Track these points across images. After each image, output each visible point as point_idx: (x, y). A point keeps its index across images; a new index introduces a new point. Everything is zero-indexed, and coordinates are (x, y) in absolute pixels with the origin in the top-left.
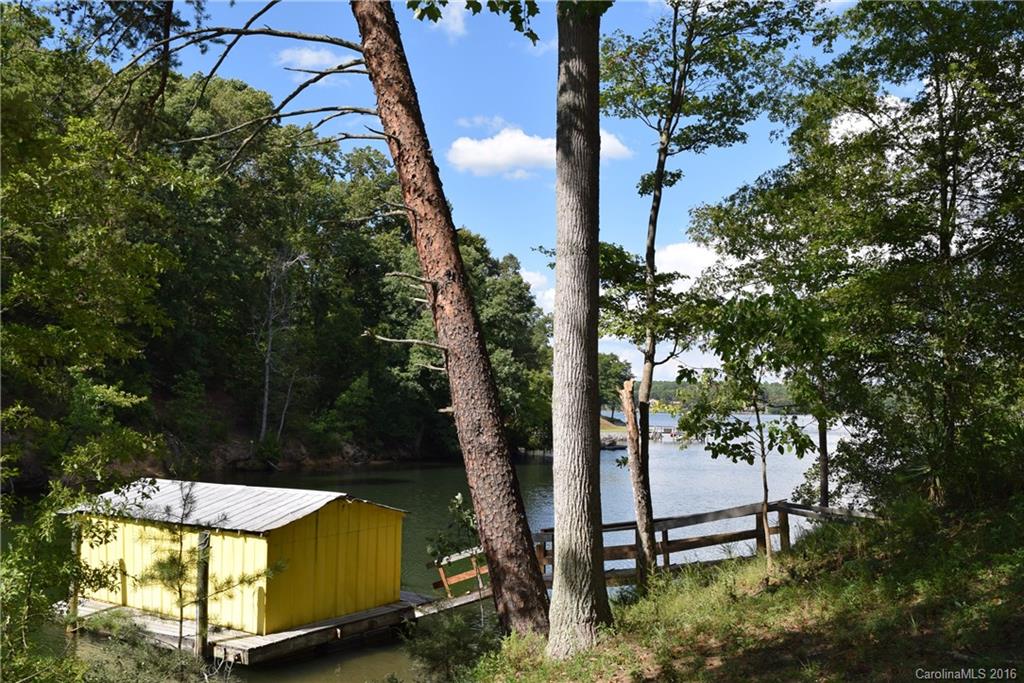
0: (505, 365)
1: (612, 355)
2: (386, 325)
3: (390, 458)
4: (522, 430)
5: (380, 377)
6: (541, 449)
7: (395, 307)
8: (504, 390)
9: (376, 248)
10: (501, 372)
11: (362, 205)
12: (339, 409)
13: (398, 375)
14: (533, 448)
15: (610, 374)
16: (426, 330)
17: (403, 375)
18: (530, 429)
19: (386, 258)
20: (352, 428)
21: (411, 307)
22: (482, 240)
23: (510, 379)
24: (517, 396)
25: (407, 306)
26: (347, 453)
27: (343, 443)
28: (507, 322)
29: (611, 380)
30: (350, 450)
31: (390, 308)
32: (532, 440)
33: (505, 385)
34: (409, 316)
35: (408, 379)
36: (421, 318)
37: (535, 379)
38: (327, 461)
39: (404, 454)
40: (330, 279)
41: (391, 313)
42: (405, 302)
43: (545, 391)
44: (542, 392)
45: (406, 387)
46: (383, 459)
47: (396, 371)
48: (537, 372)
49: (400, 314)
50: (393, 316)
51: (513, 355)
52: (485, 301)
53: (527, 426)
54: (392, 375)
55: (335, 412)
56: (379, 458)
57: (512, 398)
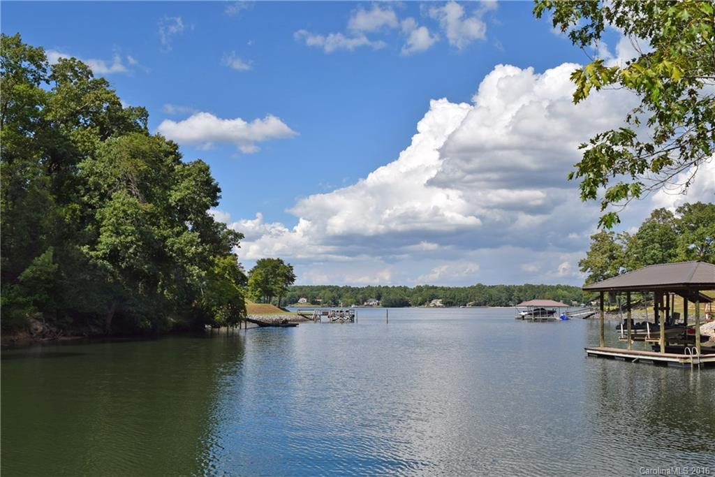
0: (192, 246)
1: (278, 260)
2: (77, 206)
3: (82, 335)
4: (208, 309)
5: (70, 255)
6: (225, 325)
7: (88, 190)
8: (191, 269)
9: (73, 141)
10: (188, 252)
11: (62, 105)
12: (22, 283)
13: (87, 253)
14: (218, 325)
15: (278, 274)
16: (115, 209)
17: (93, 253)
18: (215, 308)
19: (83, 150)
20: (36, 303)
21: (103, 191)
22: (175, 145)
23: (197, 259)
24: (203, 274)
25: (100, 190)
26: (37, 330)
27: (32, 320)
28: (194, 206)
29: (278, 278)
30: (39, 327)
31: (82, 192)
32: (217, 317)
33: (192, 265)
34: (100, 199)
35: (97, 258)
36: (111, 199)
37: (220, 264)
38: (12, 337)
39: (94, 330)
40: (28, 168)
41: (83, 196)
42: (97, 186)
43: (229, 274)
44: (226, 276)
45: (95, 266)
46: (72, 335)
47: (85, 249)
48: (222, 259)
49: (91, 198)
50: (85, 198)
51: (199, 237)
52: (173, 186)
53: (213, 306)
54: (82, 253)
55: (17, 287)
56: (69, 334)
57: (199, 277)
